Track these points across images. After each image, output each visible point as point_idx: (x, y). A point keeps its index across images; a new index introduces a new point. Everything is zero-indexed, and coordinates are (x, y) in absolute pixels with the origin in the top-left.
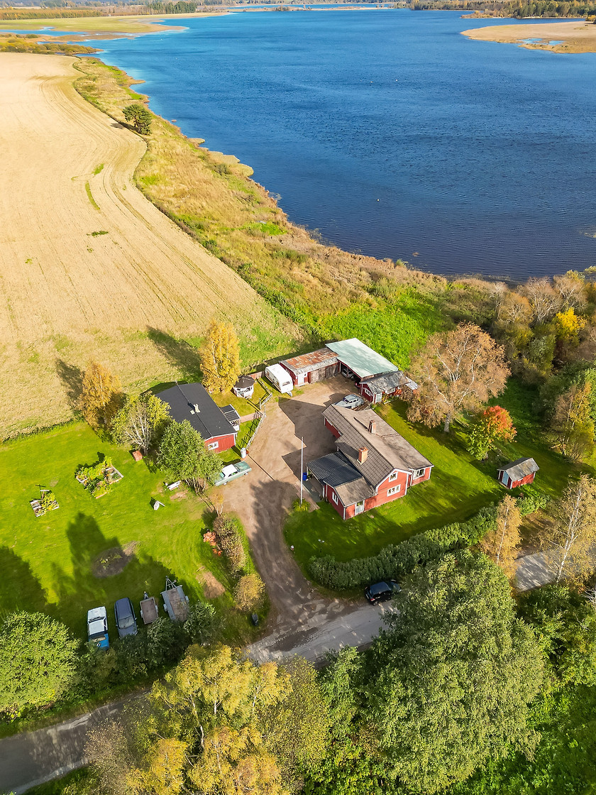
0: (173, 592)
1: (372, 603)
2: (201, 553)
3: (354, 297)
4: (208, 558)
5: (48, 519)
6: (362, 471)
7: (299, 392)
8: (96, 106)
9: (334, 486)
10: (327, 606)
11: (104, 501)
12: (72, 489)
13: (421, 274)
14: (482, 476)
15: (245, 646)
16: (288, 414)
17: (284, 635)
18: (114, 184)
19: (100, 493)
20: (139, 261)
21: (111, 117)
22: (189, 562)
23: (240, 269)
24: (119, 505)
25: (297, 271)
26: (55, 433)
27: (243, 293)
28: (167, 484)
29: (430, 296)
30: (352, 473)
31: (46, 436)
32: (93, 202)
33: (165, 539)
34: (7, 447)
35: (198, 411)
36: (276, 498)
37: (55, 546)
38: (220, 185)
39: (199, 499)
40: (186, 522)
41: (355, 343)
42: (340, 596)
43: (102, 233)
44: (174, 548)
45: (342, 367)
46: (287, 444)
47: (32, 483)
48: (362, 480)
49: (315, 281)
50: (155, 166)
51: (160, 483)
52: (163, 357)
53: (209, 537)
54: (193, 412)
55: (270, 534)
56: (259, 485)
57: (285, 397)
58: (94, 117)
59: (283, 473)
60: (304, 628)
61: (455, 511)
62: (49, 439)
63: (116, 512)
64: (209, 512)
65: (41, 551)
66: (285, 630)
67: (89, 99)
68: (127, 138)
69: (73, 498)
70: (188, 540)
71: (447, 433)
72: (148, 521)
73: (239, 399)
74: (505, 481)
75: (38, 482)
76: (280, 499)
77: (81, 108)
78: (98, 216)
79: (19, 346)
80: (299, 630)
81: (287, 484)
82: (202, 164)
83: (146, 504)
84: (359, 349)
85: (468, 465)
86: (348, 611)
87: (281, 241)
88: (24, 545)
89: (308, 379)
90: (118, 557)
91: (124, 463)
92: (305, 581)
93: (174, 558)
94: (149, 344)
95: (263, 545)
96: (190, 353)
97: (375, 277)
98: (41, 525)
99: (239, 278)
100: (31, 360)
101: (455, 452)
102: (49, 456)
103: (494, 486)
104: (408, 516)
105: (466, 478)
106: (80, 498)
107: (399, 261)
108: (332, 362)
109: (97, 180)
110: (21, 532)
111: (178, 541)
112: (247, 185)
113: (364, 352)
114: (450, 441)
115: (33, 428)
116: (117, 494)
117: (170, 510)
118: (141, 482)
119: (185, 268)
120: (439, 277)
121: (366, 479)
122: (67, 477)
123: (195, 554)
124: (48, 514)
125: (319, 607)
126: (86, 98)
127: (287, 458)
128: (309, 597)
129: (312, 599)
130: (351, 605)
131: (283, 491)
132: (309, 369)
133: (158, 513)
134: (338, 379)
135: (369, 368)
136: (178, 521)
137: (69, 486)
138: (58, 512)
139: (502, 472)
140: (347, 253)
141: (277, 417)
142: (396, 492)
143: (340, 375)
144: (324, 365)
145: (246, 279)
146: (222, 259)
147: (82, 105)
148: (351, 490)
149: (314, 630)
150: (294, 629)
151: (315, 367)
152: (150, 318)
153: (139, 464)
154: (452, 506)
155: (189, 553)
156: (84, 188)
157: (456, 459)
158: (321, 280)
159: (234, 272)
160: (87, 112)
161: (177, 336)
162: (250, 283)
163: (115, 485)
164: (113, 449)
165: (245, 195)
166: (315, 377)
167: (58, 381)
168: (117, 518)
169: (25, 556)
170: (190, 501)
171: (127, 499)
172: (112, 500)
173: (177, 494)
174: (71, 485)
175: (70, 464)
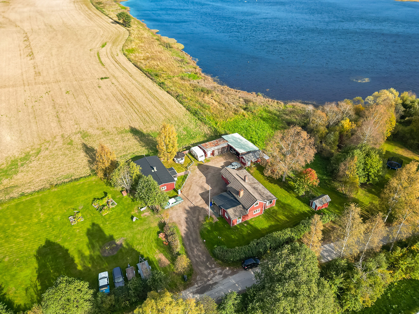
0: (143, 264)
1: (246, 269)
2: (157, 243)
3: (236, 112)
4: (161, 247)
5: (78, 226)
6: (241, 202)
7: (208, 161)
8: (102, 13)
9: (226, 209)
10: (222, 271)
11: (107, 217)
12: (90, 210)
13: (270, 100)
14: (302, 204)
15: (180, 292)
16: (202, 172)
17: (200, 286)
18: (112, 53)
19: (105, 213)
20: (125, 92)
21: (110, 18)
22: (151, 248)
23: (177, 97)
24: (114, 219)
25: (207, 98)
26: (81, 181)
27: (179, 110)
28: (139, 208)
29: (275, 112)
30: (235, 202)
31: (77, 183)
32: (101, 62)
33: (139, 236)
34: (56, 189)
35: (155, 170)
36: (196, 215)
37: (81, 240)
38: (167, 54)
39: (156, 216)
40: (150, 228)
41: (236, 135)
42: (229, 265)
43: (106, 78)
44: (143, 241)
45: (230, 148)
46: (202, 187)
47: (69, 207)
48: (241, 206)
49: (216, 103)
50: (133, 44)
51: (136, 208)
52: (137, 142)
53: (161, 236)
54: (153, 171)
55: (193, 234)
56: (188, 208)
57: (200, 163)
58: (101, 18)
59: (200, 202)
60: (211, 282)
61: (288, 222)
62: (79, 185)
63: (113, 222)
64: (162, 223)
65: (75, 242)
66: (201, 283)
67: (99, 9)
68: (119, 29)
69: (91, 215)
70: (151, 237)
71: (284, 182)
72: (130, 227)
73: (177, 164)
74: (314, 207)
75: (73, 207)
76: (199, 215)
77: (95, 13)
78: (104, 69)
79: (63, 136)
80: (208, 283)
81: (203, 208)
82: (158, 42)
83: (129, 218)
84: (239, 139)
85: (295, 199)
86: (233, 273)
87: (198, 83)
88: (65, 240)
89: (213, 154)
90: (114, 245)
91: (117, 197)
92: (211, 258)
93: (143, 246)
94: (130, 135)
95: (189, 240)
96: (152, 140)
97: (247, 101)
98: (74, 229)
99: (177, 101)
100: (69, 144)
101: (288, 192)
102: (79, 193)
103: (308, 209)
104: (264, 224)
105: (294, 205)
106: (95, 215)
107: (259, 93)
108: (225, 145)
109: (103, 51)
110: (64, 233)
111: (145, 237)
112: (181, 54)
113: (241, 140)
114: (285, 186)
115: (70, 179)
116: (114, 213)
117: (141, 221)
118: (126, 207)
119: (149, 96)
120: (279, 102)
121: (243, 206)
122: (88, 204)
123: (154, 245)
124: (78, 224)
125: (219, 271)
126: (97, 8)
127: (202, 195)
128: (213, 266)
129: (215, 267)
130: (235, 270)
131: (200, 212)
132: (213, 149)
133: (135, 223)
134: (228, 154)
135: (244, 149)
136: (146, 227)
137: (89, 209)
138: (83, 223)
139: (312, 202)
140: (232, 89)
141: (197, 174)
142: (258, 212)
143: (229, 152)
144: (220, 147)
145: (181, 102)
146: (168, 92)
147: (95, 12)
148: (235, 211)
149: (216, 283)
150: (206, 282)
151: (216, 148)
152: (131, 122)
153: (125, 197)
154: (286, 219)
155: (151, 244)
156: (96, 55)
157: (289, 195)
158: (219, 103)
159: (174, 99)
160: (98, 16)
161: (145, 131)
162: (182, 104)
163: (113, 208)
164: (111, 190)
165: (179, 59)
166: (216, 153)
167: (83, 154)
168: (114, 225)
169: (66, 245)
170: (152, 217)
171: (119, 216)
172: (111, 216)
173: (145, 213)
174: (90, 208)
175: (89, 198)
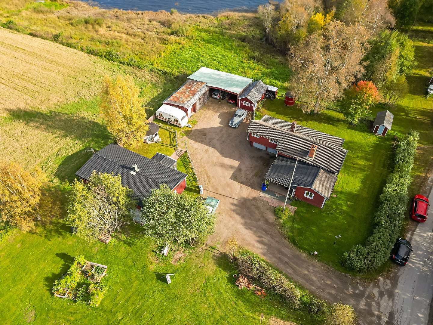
2: (246, 301)
4: (258, 304)
6: (318, 165)
7: (194, 122)
9: (311, 186)
10: (379, 287)
11: (108, 305)
12: (59, 310)
19: (98, 299)
22: (246, 318)
24: (127, 300)
28: (158, 252)
33: (204, 309)
35: (137, 170)
39: (199, 250)
40: (207, 279)
42: (379, 272)
44: (220, 313)
48: (321, 170)
51: (150, 255)
52: (48, 133)
53: (242, 282)
54: (133, 173)
57: (186, 130)
59: (243, 192)
63: (131, 309)
64: (219, 258)
69: (69, 320)
70: (225, 296)
72: (173, 299)
74: (380, 132)
76: (261, 213)
81: (254, 199)
83: (154, 283)
84: (213, 74)
85: (349, 131)
86: (395, 282)
87: (68, 13)
89: (194, 109)
91: (95, 252)
92: (346, 276)
97: (166, 24)
101: (333, 125)
103: (375, 139)
105: (356, 140)
106: (78, 316)
108: (205, 89)
111: (217, 303)
114: (323, 119)
116: (115, 288)
117: (183, 275)
118: (130, 262)
121: (324, 169)
122: (41, 299)
123: (242, 307)
125: (376, 291)
128: (361, 288)
129: (365, 288)
133: (175, 285)
134: (212, 102)
135: (236, 86)
136: (200, 282)
137: (52, 309)
143: (211, 99)
144: (201, 93)
148: (321, 181)
149: (391, 315)
151: (197, 97)
152: (2, 101)
153: (112, 244)
155: (238, 309)
163: (106, 280)
164: (70, 243)
166: (198, 106)
170: (193, 256)
171: (131, 288)
172: (116, 297)
173: (175, 256)
174: (55, 307)
175: (33, 283)
